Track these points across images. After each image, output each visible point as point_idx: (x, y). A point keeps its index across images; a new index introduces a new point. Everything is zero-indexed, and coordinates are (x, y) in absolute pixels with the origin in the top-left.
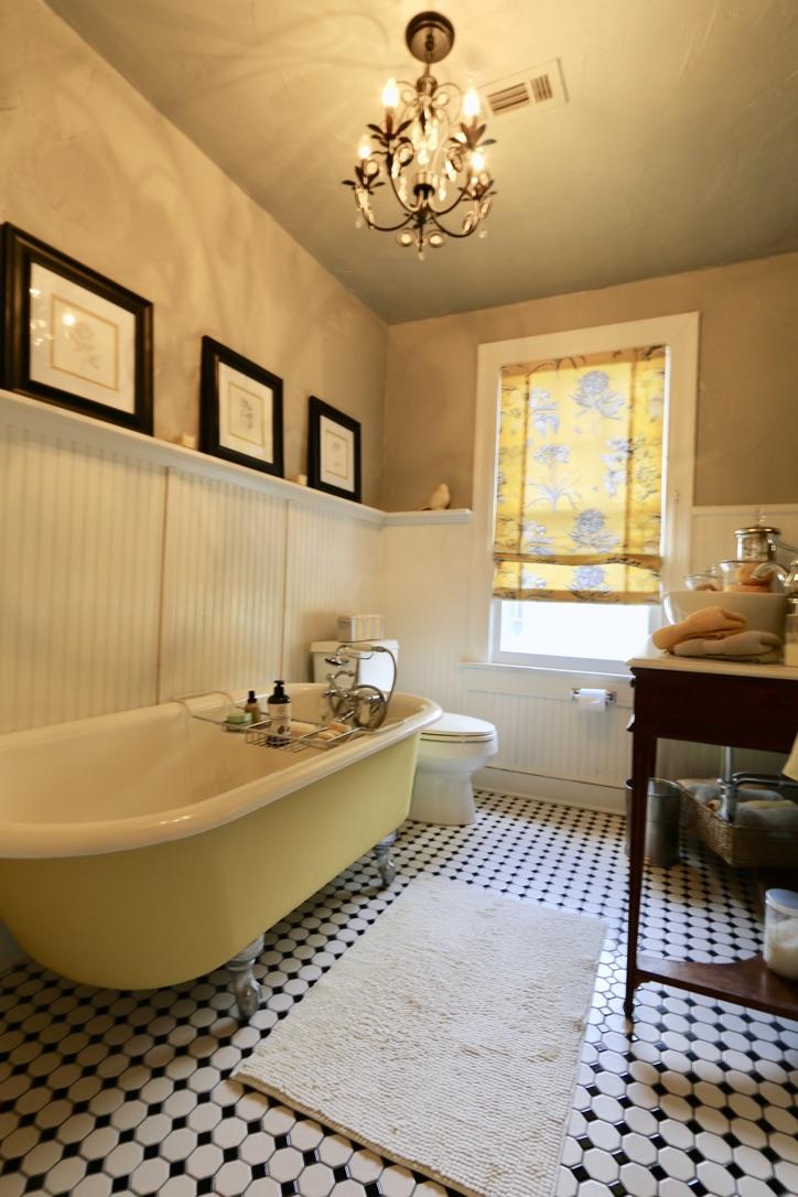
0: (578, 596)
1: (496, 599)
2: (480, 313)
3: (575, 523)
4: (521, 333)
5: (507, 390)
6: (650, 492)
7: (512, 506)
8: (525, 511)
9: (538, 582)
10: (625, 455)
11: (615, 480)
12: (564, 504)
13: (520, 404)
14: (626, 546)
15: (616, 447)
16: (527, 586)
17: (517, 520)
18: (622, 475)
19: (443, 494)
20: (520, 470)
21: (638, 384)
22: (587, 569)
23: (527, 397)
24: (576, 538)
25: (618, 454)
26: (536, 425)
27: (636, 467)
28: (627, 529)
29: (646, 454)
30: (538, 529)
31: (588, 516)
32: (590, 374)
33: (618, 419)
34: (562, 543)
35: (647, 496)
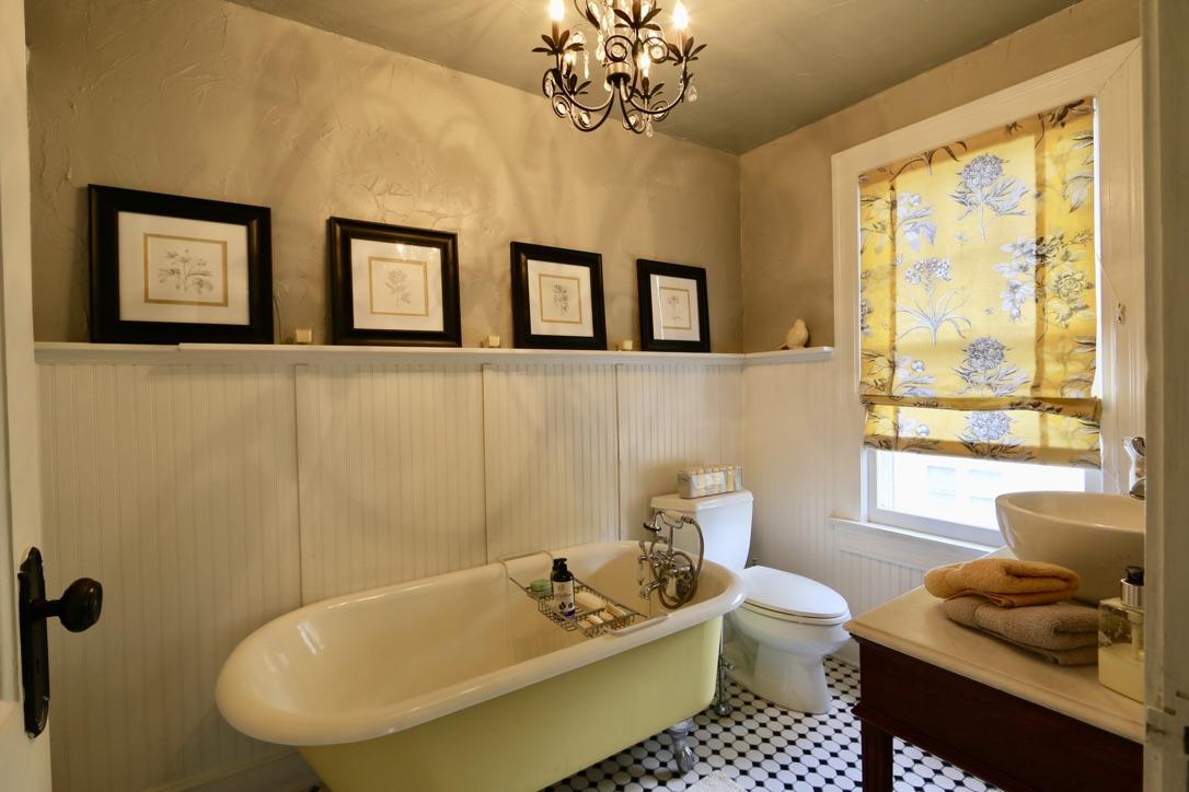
0: (973, 450)
1: (868, 448)
2: (832, 118)
3: (966, 356)
4: (882, 130)
5: (868, 201)
6: (1076, 309)
7: (880, 339)
8: (897, 343)
9: (919, 430)
10: (1033, 262)
11: (1018, 296)
12: (948, 332)
13: (885, 215)
14: (1035, 387)
15: (1018, 252)
16: (905, 434)
17: (888, 356)
18: (1029, 289)
19: (799, 331)
20: (889, 295)
21: (1048, 162)
22: (986, 415)
23: (893, 205)
24: (966, 376)
25: (1024, 261)
26: (906, 236)
27: (1051, 276)
28: (1040, 363)
29: (1066, 257)
30: (914, 366)
31: (981, 347)
32: (975, 161)
33: (1021, 214)
34: (946, 381)
35: (1070, 315)
